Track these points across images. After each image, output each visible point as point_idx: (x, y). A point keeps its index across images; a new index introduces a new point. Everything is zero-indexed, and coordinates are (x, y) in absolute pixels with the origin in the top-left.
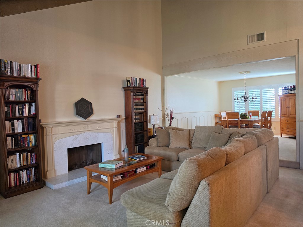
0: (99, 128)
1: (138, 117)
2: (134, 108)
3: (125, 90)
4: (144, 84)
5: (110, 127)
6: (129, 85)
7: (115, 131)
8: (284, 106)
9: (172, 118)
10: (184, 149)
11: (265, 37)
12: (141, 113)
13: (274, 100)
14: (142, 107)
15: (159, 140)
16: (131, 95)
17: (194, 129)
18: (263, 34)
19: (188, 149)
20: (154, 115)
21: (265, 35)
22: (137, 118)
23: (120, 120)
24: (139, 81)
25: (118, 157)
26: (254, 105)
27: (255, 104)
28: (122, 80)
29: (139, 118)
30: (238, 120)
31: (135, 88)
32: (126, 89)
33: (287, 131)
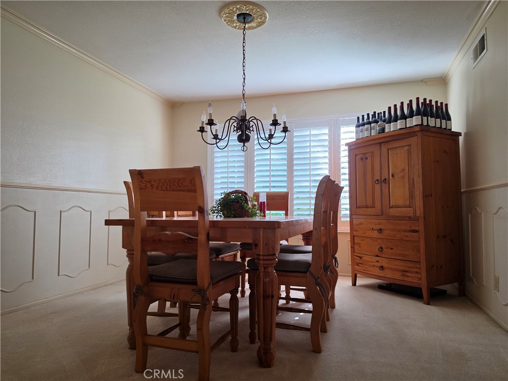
33: (379, 264)
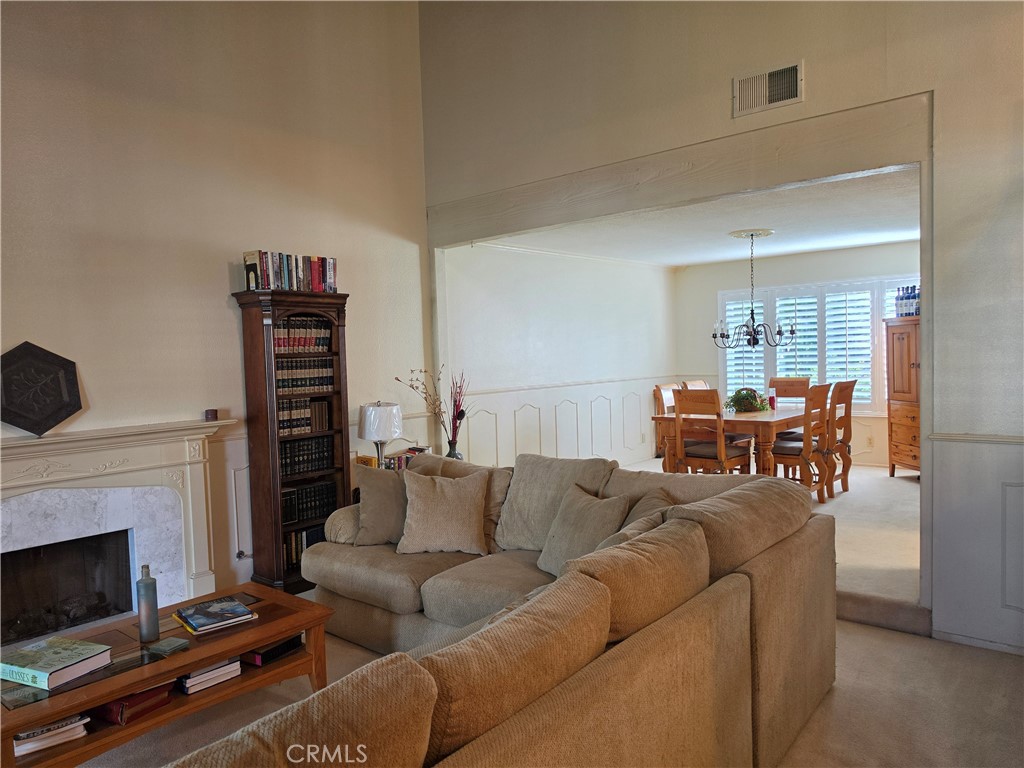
0: (107, 471)
1: (307, 413)
2: (278, 381)
3: (241, 305)
4: (325, 281)
5: (164, 463)
6: (253, 285)
7: (194, 478)
8: (901, 358)
9: (459, 415)
10: (460, 557)
11: (802, 85)
12: (315, 399)
13: (868, 338)
14: (326, 372)
15: (363, 516)
16: (263, 325)
17: (508, 468)
18: (794, 70)
19: (479, 555)
20: (378, 404)
21: (802, 75)
22: (298, 420)
23: (215, 429)
24: (300, 270)
25: (209, 587)
26: (794, 357)
27: (799, 350)
28: (231, 265)
29: (307, 419)
30: (715, 417)
31: (278, 298)
32: (245, 301)
33: (913, 454)
